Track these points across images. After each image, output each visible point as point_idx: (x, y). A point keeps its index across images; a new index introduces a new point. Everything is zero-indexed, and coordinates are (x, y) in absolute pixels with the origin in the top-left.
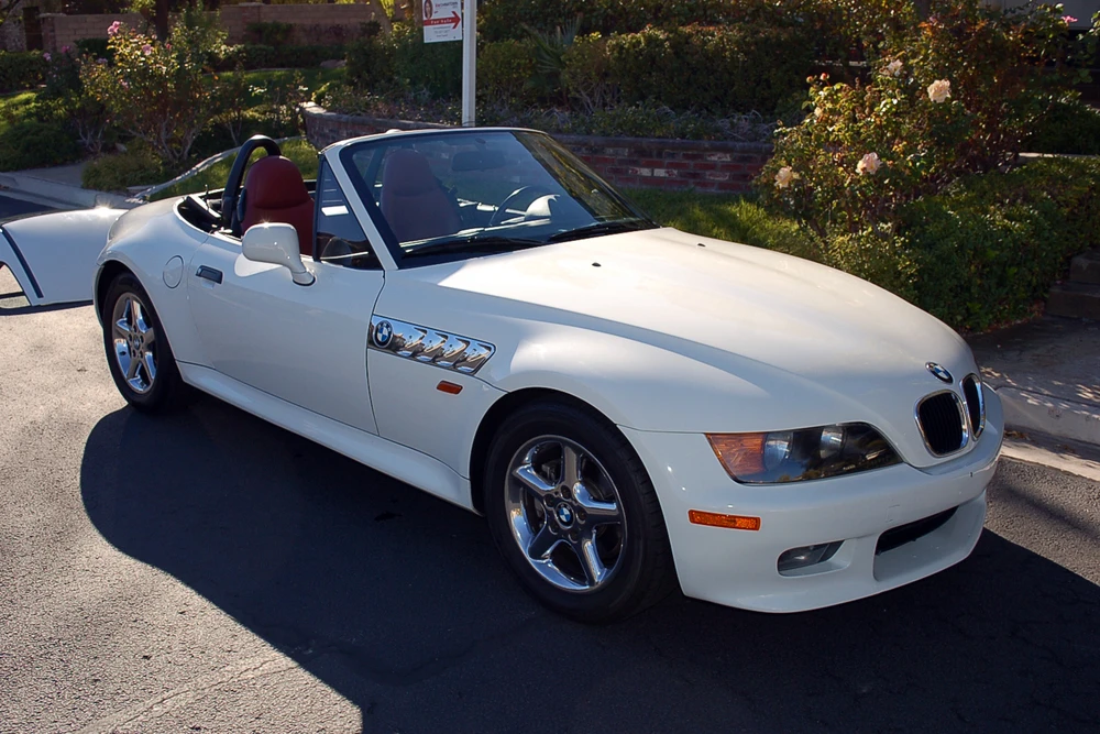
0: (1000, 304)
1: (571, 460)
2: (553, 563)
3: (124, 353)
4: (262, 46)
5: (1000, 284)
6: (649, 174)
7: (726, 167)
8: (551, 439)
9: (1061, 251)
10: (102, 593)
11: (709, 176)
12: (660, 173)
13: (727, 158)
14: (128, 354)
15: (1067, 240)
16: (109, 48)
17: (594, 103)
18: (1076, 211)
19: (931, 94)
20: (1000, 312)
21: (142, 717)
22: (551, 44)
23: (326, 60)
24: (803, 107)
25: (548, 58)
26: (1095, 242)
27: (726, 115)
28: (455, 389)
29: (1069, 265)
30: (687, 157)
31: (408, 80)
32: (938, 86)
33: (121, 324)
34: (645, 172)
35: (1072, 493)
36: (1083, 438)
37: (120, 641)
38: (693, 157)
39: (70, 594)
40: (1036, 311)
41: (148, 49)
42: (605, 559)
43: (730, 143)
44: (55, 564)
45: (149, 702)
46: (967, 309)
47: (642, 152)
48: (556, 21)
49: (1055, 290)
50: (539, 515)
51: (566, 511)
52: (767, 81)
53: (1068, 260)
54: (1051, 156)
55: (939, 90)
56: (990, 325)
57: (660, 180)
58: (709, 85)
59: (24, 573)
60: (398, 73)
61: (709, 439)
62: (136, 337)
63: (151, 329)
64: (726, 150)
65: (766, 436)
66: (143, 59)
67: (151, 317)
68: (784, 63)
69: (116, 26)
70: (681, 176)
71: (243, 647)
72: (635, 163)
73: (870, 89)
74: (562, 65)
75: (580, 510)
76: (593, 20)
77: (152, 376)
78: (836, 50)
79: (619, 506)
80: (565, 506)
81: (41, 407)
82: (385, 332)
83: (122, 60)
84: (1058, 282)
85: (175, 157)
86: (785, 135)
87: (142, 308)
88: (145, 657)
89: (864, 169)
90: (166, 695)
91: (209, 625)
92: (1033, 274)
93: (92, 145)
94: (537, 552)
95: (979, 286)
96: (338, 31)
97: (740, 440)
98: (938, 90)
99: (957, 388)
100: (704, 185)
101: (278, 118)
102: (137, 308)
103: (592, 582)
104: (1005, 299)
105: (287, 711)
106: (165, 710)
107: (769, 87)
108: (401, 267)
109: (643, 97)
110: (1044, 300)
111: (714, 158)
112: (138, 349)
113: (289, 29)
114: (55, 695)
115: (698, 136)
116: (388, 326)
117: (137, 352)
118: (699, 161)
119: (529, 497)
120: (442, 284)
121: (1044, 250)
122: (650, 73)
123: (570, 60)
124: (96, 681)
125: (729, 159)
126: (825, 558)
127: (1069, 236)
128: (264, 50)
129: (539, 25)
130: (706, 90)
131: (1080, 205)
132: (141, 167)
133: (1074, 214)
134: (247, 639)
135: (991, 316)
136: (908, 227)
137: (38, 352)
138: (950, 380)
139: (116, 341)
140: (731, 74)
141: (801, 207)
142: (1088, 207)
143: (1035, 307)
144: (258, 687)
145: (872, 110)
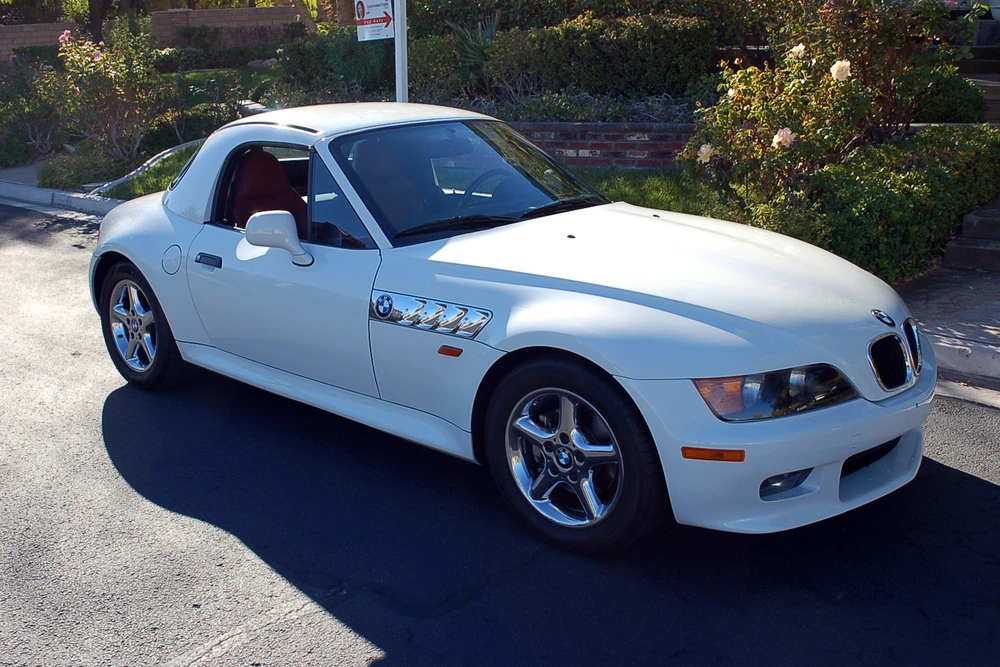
0: (904, 259)
1: (568, 409)
2: (552, 502)
3: (121, 336)
4: (193, 49)
5: (904, 241)
6: (575, 155)
7: (644, 146)
8: (548, 391)
9: (954, 210)
10: (142, 552)
11: (629, 154)
12: (584, 153)
13: (646, 138)
14: (125, 338)
15: (958, 200)
16: (60, 55)
17: (516, 91)
18: (964, 173)
19: (834, 75)
20: (905, 266)
21: (204, 658)
22: (475, 39)
23: (253, 59)
24: (718, 89)
25: (471, 51)
26: (982, 201)
27: (640, 99)
28: (456, 352)
29: (962, 221)
30: (608, 137)
31: (342, 76)
32: (840, 67)
33: (117, 309)
34: (571, 153)
35: (989, 422)
36: (991, 375)
37: (169, 593)
38: (614, 138)
39: (112, 555)
40: (936, 264)
41: (98, 55)
42: (603, 496)
43: (647, 124)
44: (92, 529)
45: (208, 645)
46: (877, 265)
47: (567, 135)
48: (476, 18)
49: (951, 245)
50: (537, 460)
51: (565, 455)
52: (676, 66)
53: (960, 218)
54: (937, 125)
55: (841, 70)
56: (897, 278)
57: (585, 160)
58: (623, 70)
59: (65, 538)
60: (332, 71)
61: (695, 383)
62: (134, 321)
63: (151, 312)
64: (643, 131)
65: (744, 378)
66: (93, 64)
67: (149, 301)
68: (691, 49)
69: (67, 34)
70: (604, 156)
71: (282, 592)
72: (562, 145)
73: (778, 71)
74: (486, 57)
75: (579, 454)
76: (511, 16)
77: (152, 355)
78: (734, 36)
79: (615, 448)
80: (564, 451)
81: (46, 389)
82: (386, 304)
83: (73, 65)
84: (953, 238)
85: (125, 154)
86: (703, 114)
87: (139, 293)
88: (195, 606)
89: (779, 143)
90: (222, 637)
91: (248, 574)
92: (931, 232)
93: (41, 146)
94: (537, 495)
95: (886, 243)
96: (262, 33)
97: (721, 384)
98: (840, 68)
99: (899, 331)
100: (625, 163)
101: (219, 115)
102: (134, 293)
103: (591, 516)
104: (909, 254)
105: (336, 645)
106: (225, 651)
107: (678, 72)
108: (395, 245)
109: (564, 85)
110: (942, 254)
111: (634, 138)
112: (136, 331)
113: (217, 31)
114: (119, 644)
115: (617, 119)
116: (388, 299)
117: (136, 335)
118: (620, 142)
119: (527, 445)
120: (433, 258)
121: (940, 210)
122: (569, 63)
123: (493, 53)
124: (155, 629)
125: (647, 139)
126: (798, 483)
127: (960, 196)
128: (194, 52)
129: (460, 22)
130: (621, 76)
131: (968, 168)
132: (95, 166)
133: (962, 176)
134: (282, 585)
135: (897, 271)
136: (819, 194)
137: (31, 339)
138: (892, 324)
139: (113, 325)
140: (643, 61)
141: (721, 180)
142: (975, 170)
143: (934, 261)
144: (304, 626)
145: (781, 90)
